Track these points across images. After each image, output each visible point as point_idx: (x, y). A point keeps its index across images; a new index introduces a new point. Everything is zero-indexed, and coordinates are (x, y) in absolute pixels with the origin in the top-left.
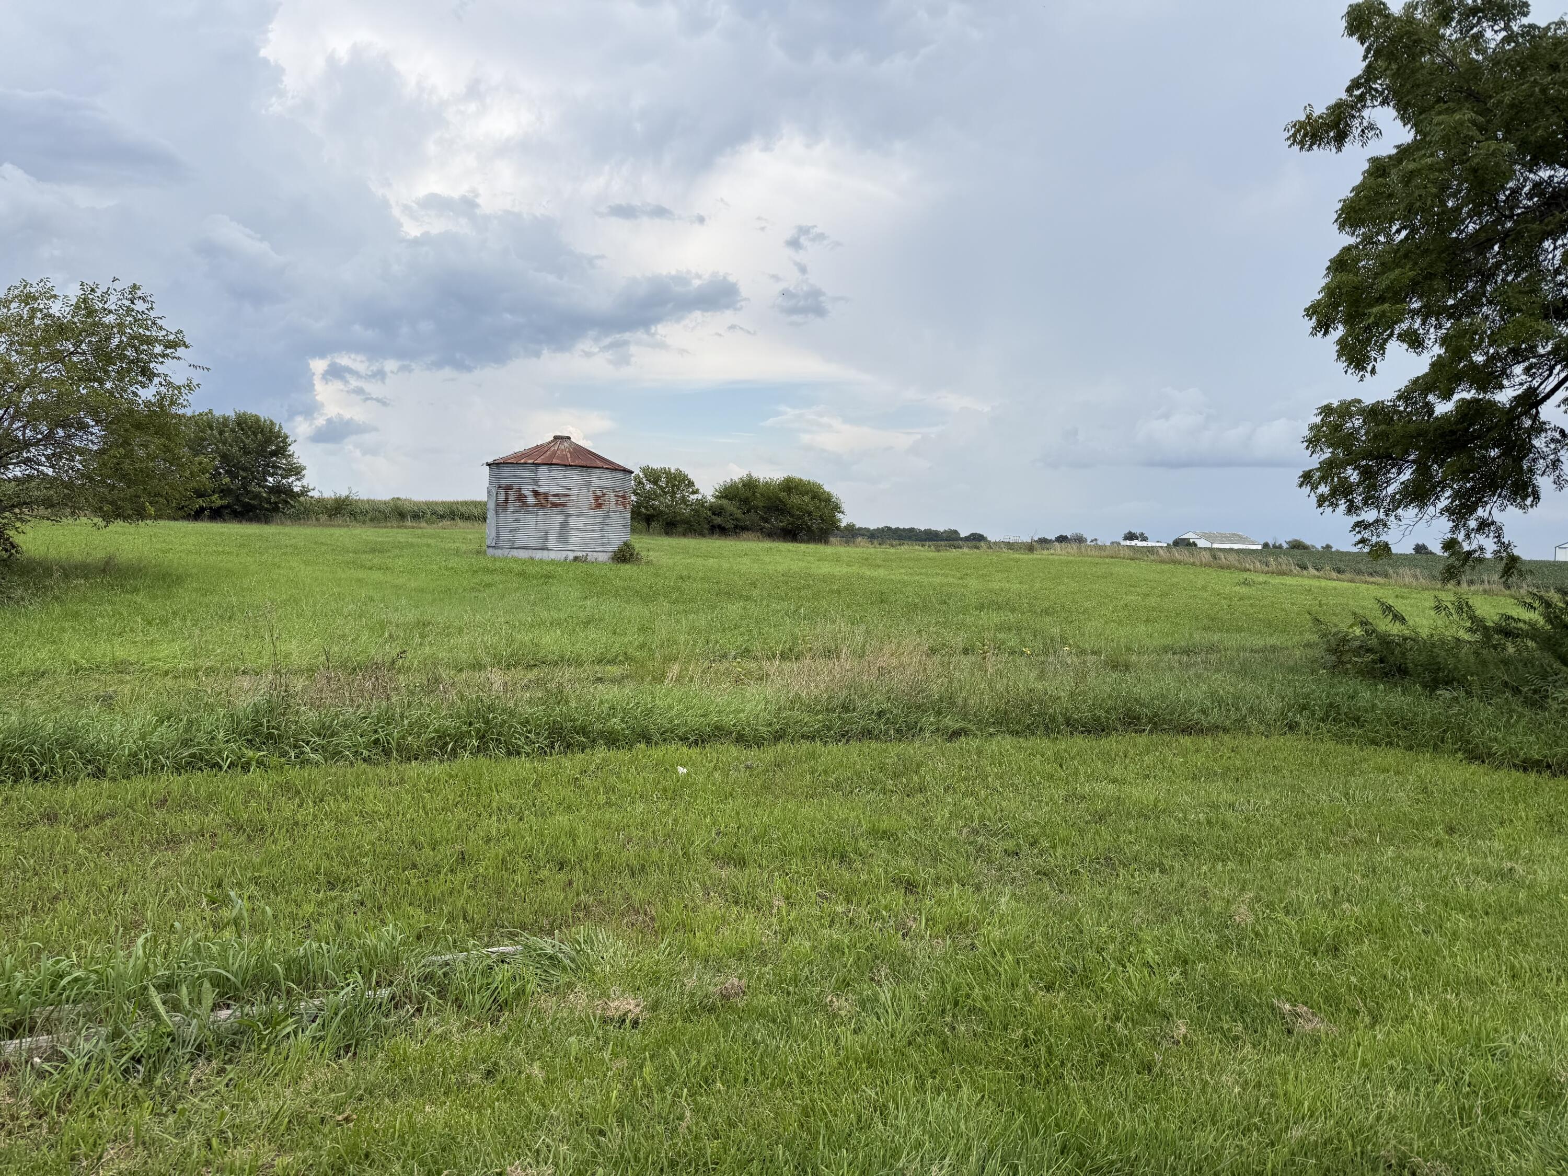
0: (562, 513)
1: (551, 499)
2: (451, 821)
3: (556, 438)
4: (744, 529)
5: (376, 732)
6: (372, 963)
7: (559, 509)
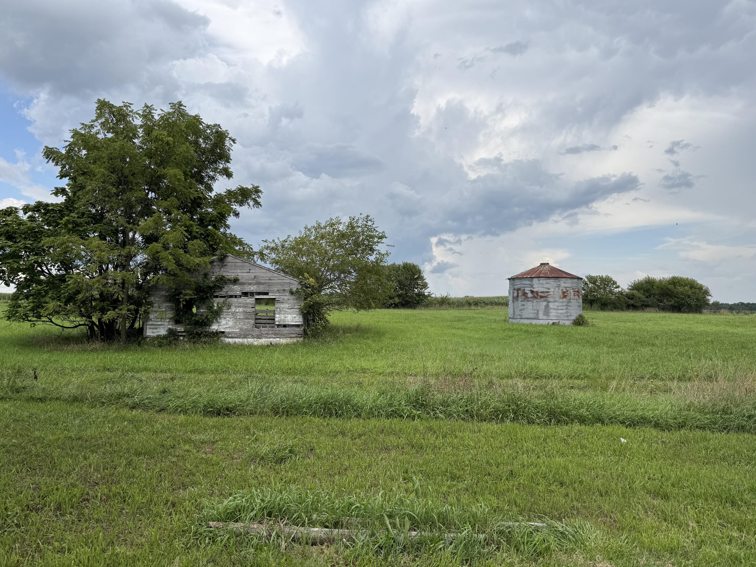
0: (545, 301)
1: (540, 294)
2: (504, 454)
3: (541, 264)
4: (647, 306)
5: (466, 406)
6: (475, 521)
7: (544, 299)
